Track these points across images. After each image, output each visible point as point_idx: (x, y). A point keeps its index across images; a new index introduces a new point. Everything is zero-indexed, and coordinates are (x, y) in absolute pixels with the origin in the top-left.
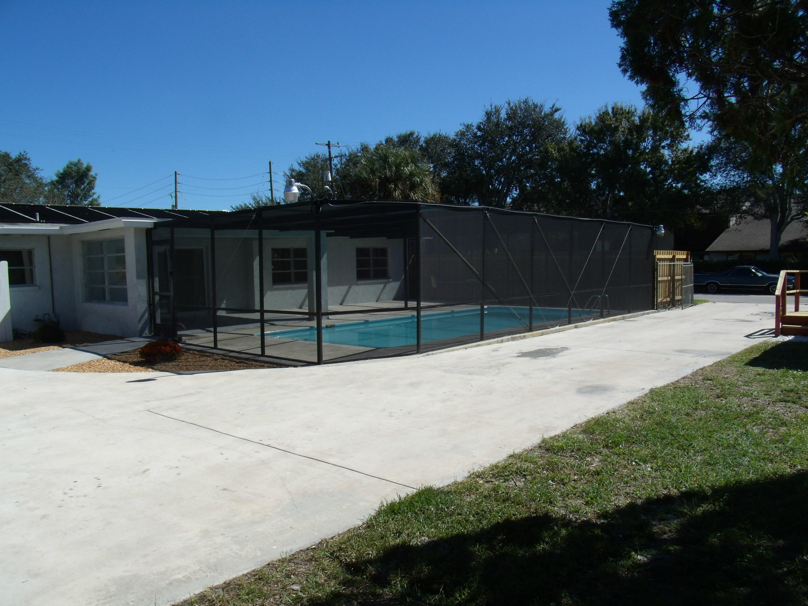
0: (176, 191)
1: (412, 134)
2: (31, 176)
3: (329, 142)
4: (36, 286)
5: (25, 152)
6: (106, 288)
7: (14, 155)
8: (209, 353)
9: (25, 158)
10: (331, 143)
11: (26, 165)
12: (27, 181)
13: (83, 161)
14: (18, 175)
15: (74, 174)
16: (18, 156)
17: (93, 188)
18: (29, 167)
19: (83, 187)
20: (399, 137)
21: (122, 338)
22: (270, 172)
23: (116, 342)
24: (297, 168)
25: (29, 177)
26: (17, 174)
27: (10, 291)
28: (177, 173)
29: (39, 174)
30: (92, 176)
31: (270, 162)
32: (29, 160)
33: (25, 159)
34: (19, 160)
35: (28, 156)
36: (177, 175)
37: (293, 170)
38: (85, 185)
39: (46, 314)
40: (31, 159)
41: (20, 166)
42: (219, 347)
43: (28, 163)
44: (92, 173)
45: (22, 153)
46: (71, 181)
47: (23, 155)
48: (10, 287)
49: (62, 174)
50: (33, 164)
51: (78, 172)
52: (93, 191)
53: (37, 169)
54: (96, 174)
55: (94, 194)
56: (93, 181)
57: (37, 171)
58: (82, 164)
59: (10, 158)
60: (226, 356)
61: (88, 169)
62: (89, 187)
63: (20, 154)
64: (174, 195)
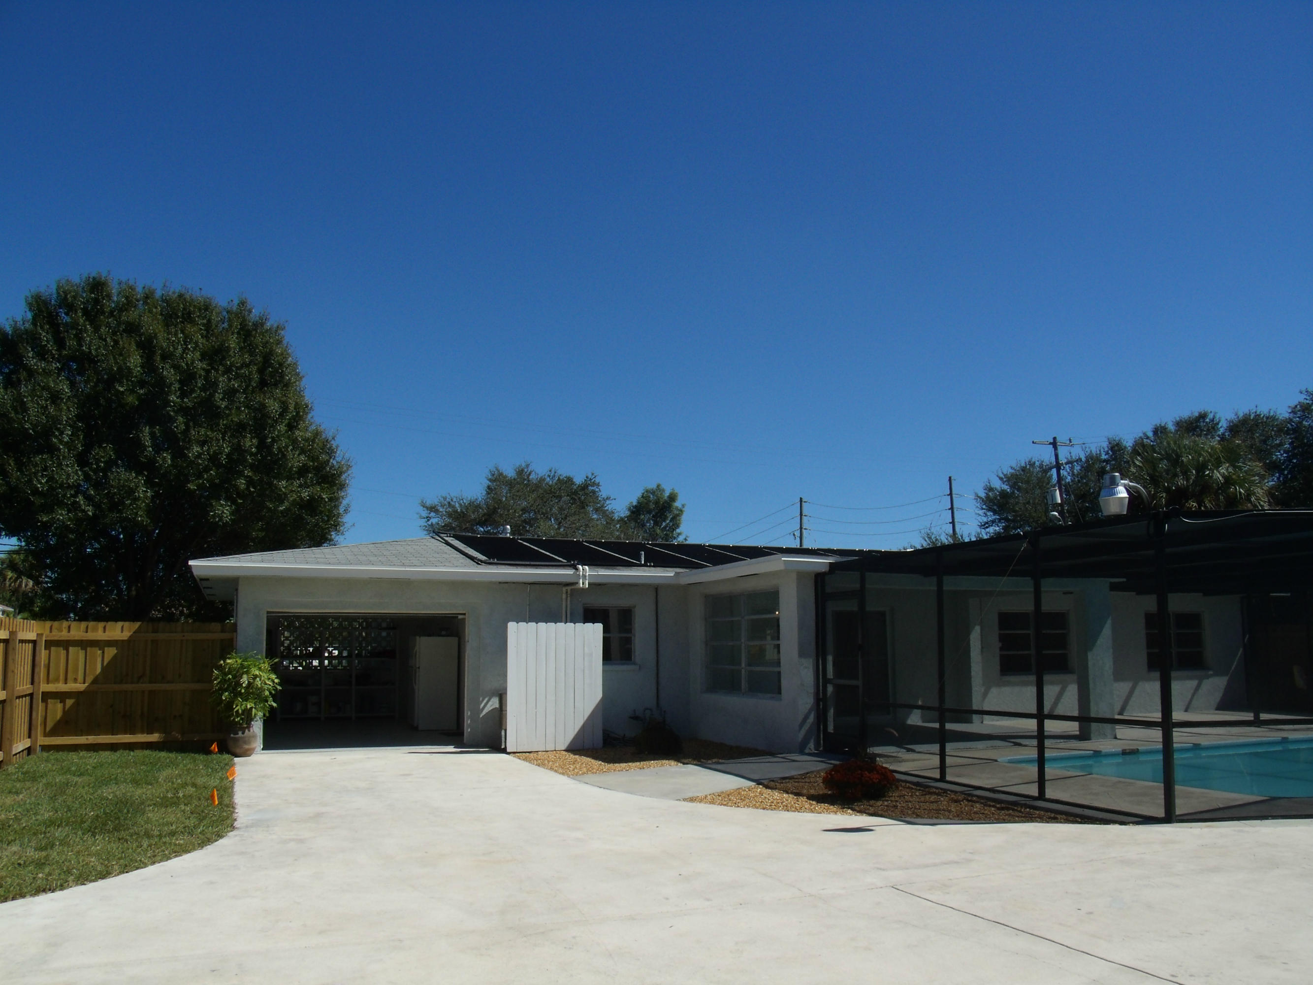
0: (801, 528)
1: (1202, 416)
2: (600, 510)
3: (1055, 439)
4: (635, 664)
5: (593, 474)
6: (743, 671)
7: (579, 480)
8: (936, 788)
9: (593, 482)
10: (1058, 439)
11: (594, 492)
12: (595, 516)
13: (664, 486)
14: (583, 508)
15: (652, 506)
16: (584, 481)
17: (678, 526)
18: (598, 497)
19: (664, 524)
20: (1179, 424)
21: (772, 754)
22: (951, 494)
23: (767, 760)
24: (998, 485)
25: (597, 510)
26: (583, 505)
27: (603, 671)
28: (803, 500)
29: (610, 506)
30: (677, 508)
31: (950, 478)
32: (598, 485)
33: (594, 484)
34: (584, 487)
35: (597, 481)
36: (804, 504)
37: (991, 489)
38: (668, 522)
39: (647, 709)
40: (600, 484)
41: (586, 494)
42: (948, 778)
43: (597, 490)
44: (677, 504)
45: (590, 476)
46: (648, 516)
47: (591, 479)
48: (603, 664)
49: (636, 507)
50: (603, 492)
51: (657, 503)
52: (678, 531)
53: (607, 499)
54: (683, 506)
55: (679, 534)
56: (678, 515)
57: (608, 502)
58: (664, 491)
59: (573, 483)
60: (969, 795)
61: (673, 498)
62: (673, 525)
63: (587, 477)
64: (798, 534)
